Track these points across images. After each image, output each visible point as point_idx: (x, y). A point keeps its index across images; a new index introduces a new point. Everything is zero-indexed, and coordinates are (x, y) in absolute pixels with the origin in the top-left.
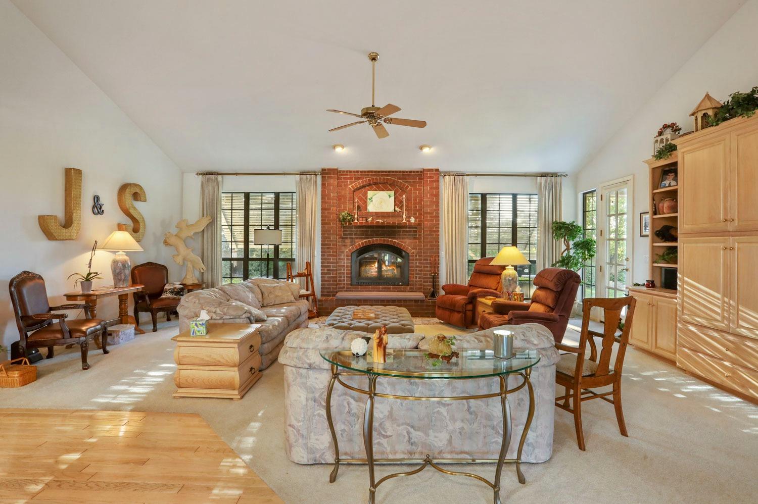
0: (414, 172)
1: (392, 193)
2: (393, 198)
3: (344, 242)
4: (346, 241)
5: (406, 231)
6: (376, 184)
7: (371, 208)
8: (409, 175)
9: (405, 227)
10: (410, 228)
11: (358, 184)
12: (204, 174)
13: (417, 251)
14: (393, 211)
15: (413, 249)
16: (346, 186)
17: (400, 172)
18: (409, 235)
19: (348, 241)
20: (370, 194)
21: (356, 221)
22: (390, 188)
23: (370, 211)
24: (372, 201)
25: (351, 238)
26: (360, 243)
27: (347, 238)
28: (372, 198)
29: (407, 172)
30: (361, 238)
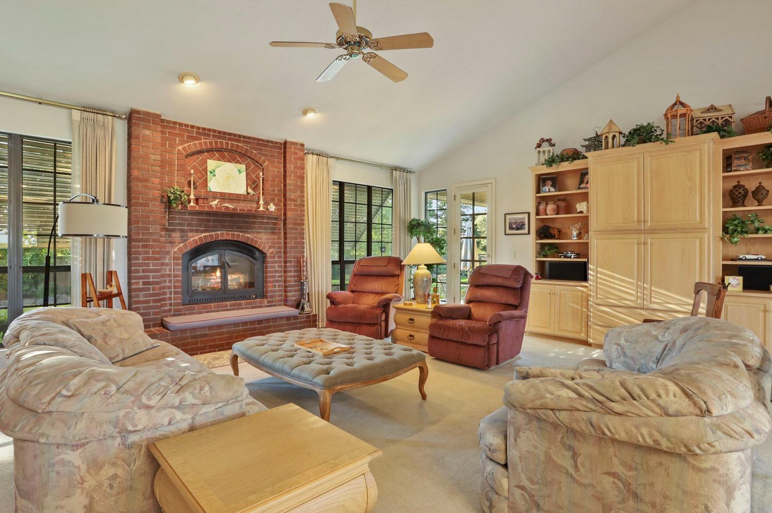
0: (272, 142)
1: (243, 167)
2: (244, 174)
3: (170, 236)
4: (174, 234)
5: (262, 223)
6: (219, 150)
7: (214, 185)
8: (266, 146)
9: (263, 218)
10: (269, 218)
11: (194, 145)
13: (276, 250)
14: (246, 193)
15: (271, 247)
16: (173, 146)
17: (254, 139)
18: (266, 229)
19: (176, 235)
20: (211, 164)
21: (192, 204)
22: (239, 159)
23: (213, 190)
24: (214, 175)
25: (182, 231)
26: (196, 238)
27: (174, 230)
28: (214, 171)
29: (263, 141)
30: (197, 231)
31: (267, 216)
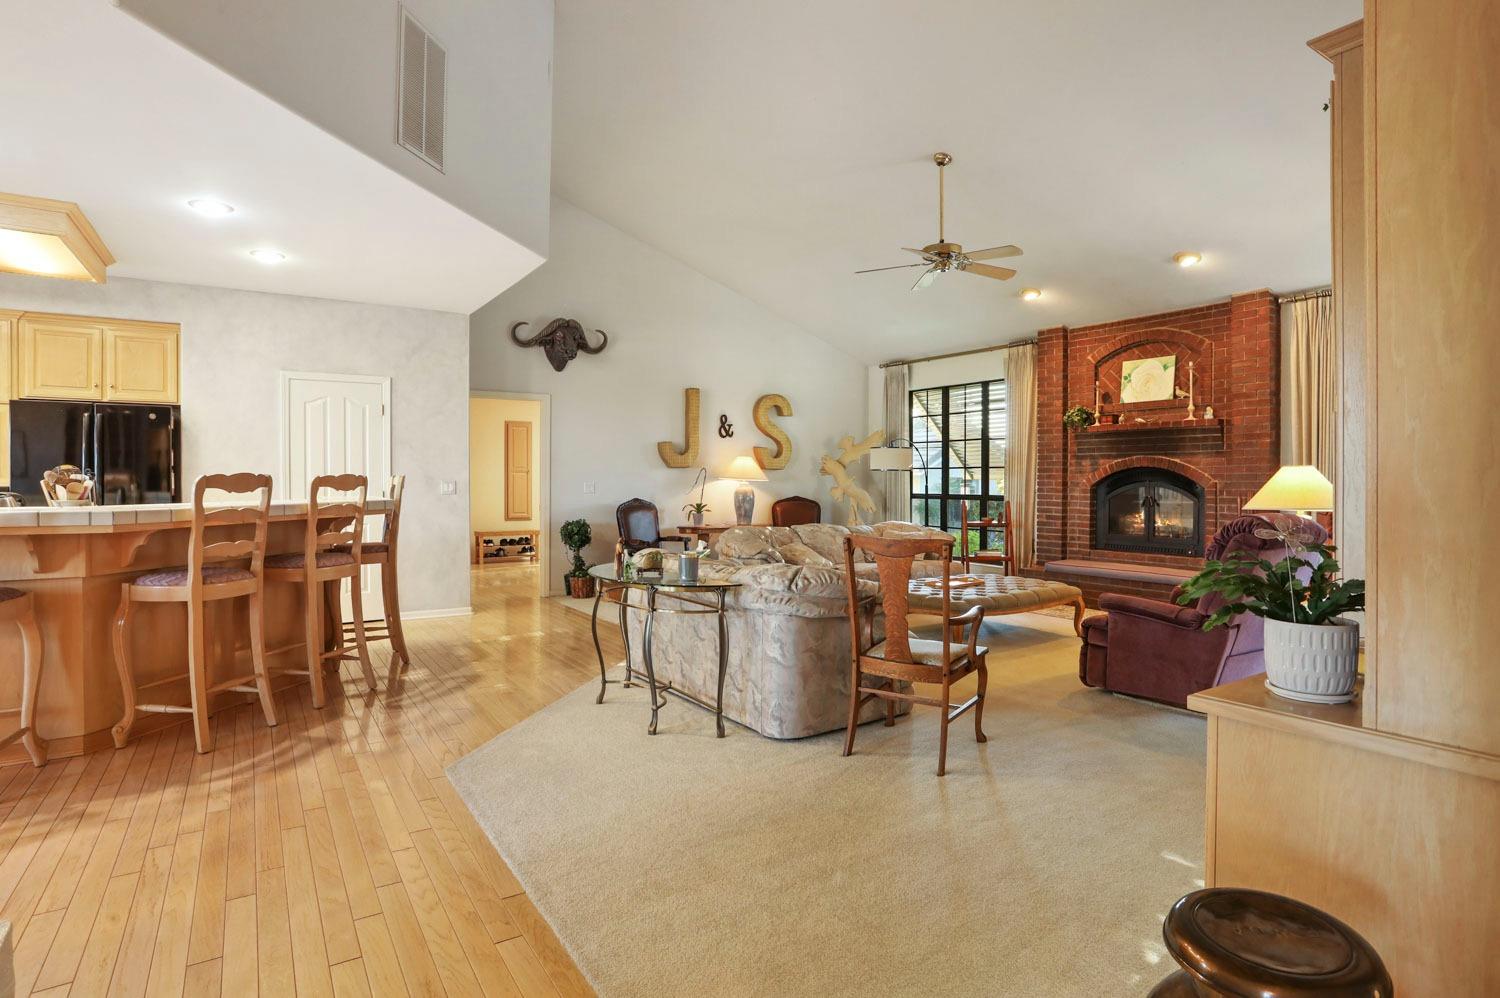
0: (1216, 306)
1: (1171, 360)
2: (1172, 370)
3: (1080, 464)
4: (1084, 463)
5: (1196, 439)
6: (1139, 345)
7: (1128, 396)
8: (1205, 316)
9: (1194, 431)
10: (1204, 431)
11: (1103, 350)
12: (887, 366)
13: (1225, 481)
14: (1172, 398)
15: (1214, 477)
16: (1083, 357)
17: (1186, 312)
18: (1205, 447)
19: (1086, 463)
20: (1127, 366)
21: (1097, 424)
22: (1168, 349)
23: (1126, 401)
24: (1130, 381)
25: (1092, 457)
26: (1107, 465)
27: (1083, 458)
28: (1130, 375)
29: (1201, 309)
30: (1109, 457)
31: (1201, 428)
